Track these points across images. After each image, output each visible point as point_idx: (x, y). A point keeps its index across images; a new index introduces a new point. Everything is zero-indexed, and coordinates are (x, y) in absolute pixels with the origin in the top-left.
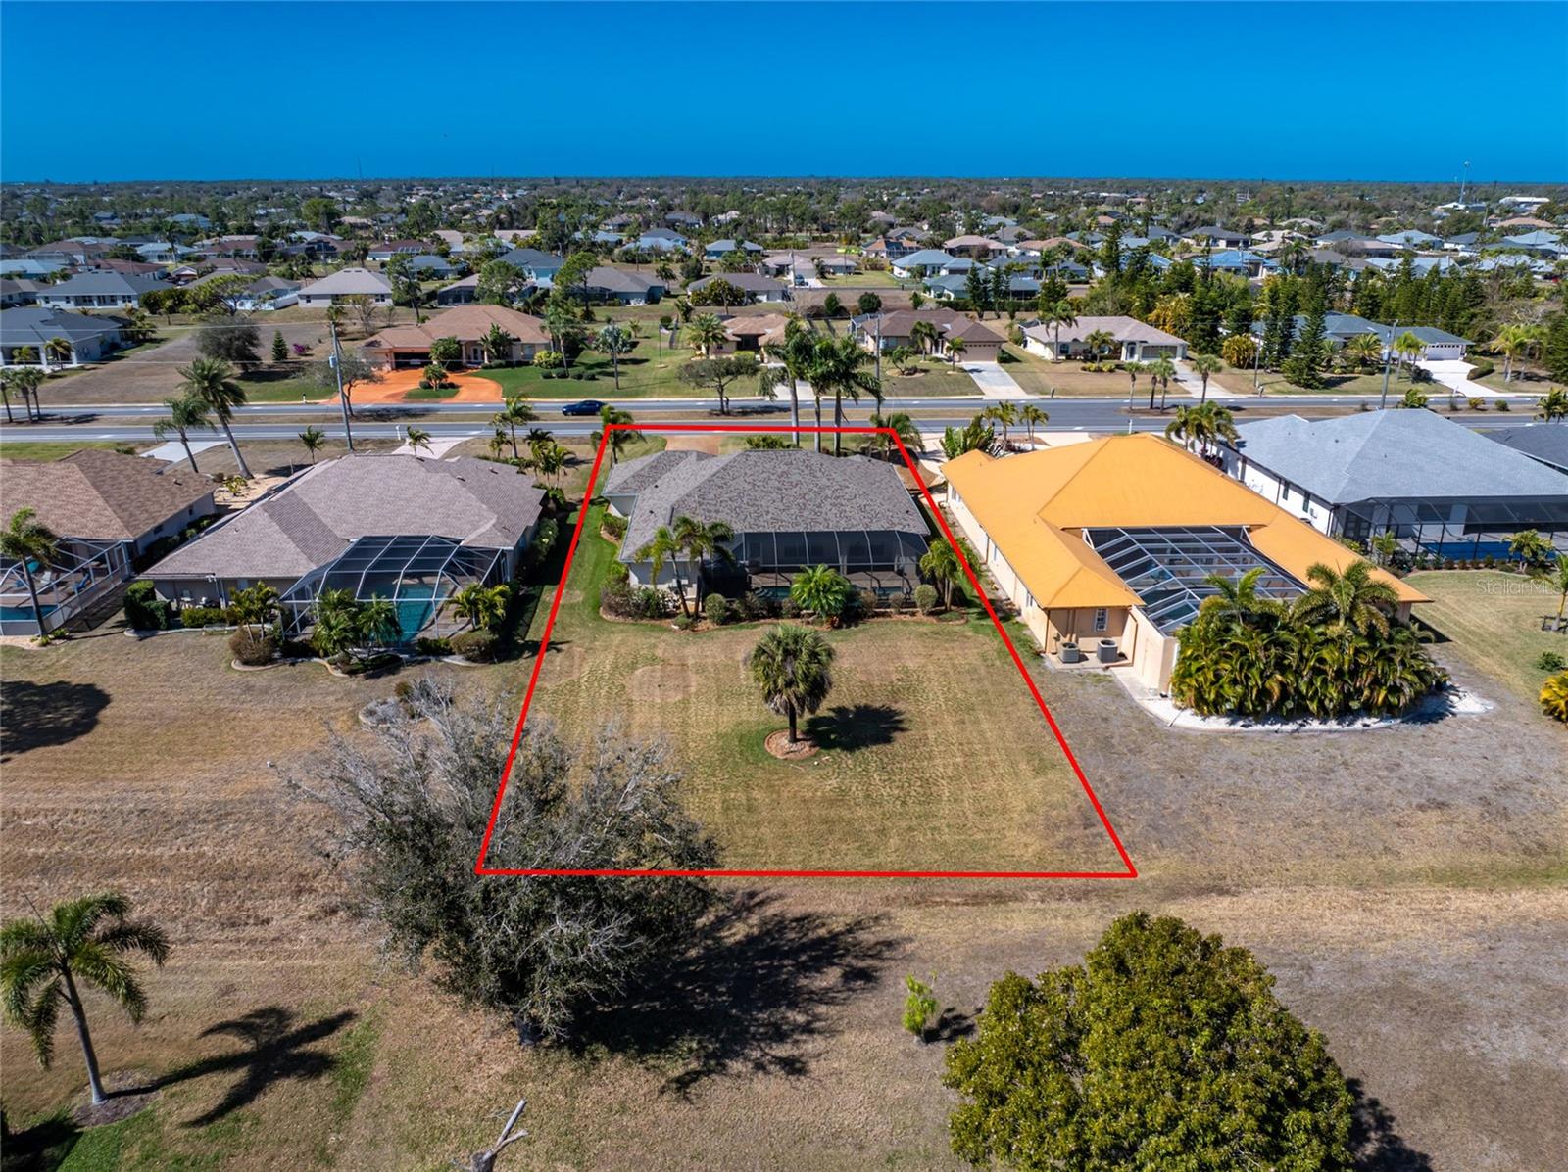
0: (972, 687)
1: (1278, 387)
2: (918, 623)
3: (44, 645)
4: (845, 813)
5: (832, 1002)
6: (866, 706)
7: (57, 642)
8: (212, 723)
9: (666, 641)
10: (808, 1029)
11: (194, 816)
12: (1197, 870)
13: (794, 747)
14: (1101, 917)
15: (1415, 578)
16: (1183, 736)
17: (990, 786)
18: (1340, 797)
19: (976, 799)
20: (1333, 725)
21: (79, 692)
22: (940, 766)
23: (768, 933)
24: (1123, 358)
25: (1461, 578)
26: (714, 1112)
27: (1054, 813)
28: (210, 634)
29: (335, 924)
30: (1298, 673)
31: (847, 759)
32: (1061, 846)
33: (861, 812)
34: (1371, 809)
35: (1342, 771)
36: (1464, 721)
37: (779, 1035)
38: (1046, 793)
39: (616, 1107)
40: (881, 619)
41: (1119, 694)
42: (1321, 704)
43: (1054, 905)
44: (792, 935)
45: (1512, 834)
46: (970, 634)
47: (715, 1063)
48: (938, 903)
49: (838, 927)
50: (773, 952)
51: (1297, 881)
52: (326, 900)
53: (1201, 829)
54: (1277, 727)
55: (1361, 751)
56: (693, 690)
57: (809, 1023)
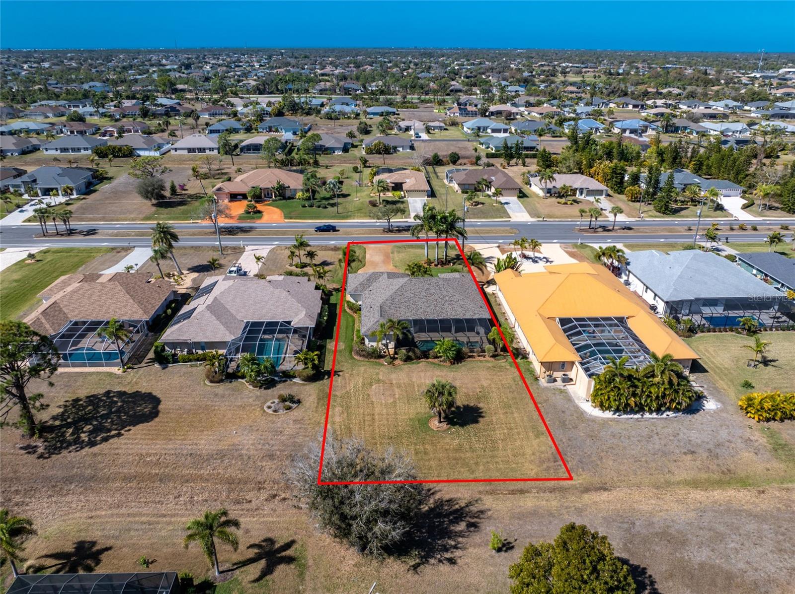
0: (510, 396)
1: (650, 213)
2: (487, 361)
3: (124, 372)
4: (462, 455)
5: (463, 537)
6: (468, 405)
7: (129, 370)
8: (206, 412)
9: (382, 371)
10: (456, 547)
11: (212, 456)
12: (596, 480)
13: (440, 425)
14: (559, 500)
15: (698, 338)
16: (594, 420)
17: (518, 443)
18: (654, 448)
19: (512, 450)
20: (654, 415)
21: (146, 396)
22: (498, 434)
23: (437, 507)
24: (577, 196)
25: (718, 337)
26: (427, 578)
27: (543, 455)
28: (192, 366)
29: (276, 503)
30: (641, 397)
31: (461, 430)
32: (545, 470)
33: (468, 455)
34: (665, 454)
35: (655, 437)
36: (708, 413)
37: (446, 549)
38: (539, 447)
39: (394, 576)
40: (471, 359)
41: (569, 399)
42: (650, 409)
43: (542, 495)
44: (446, 508)
45: (718, 465)
46: (508, 367)
47: (425, 559)
48: (499, 494)
49: (463, 505)
50: (440, 515)
51: (634, 485)
52: (270, 492)
53: (599, 462)
54: (632, 416)
55: (664, 427)
56: (397, 396)
57: (456, 545)
